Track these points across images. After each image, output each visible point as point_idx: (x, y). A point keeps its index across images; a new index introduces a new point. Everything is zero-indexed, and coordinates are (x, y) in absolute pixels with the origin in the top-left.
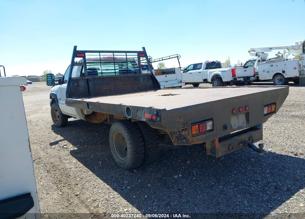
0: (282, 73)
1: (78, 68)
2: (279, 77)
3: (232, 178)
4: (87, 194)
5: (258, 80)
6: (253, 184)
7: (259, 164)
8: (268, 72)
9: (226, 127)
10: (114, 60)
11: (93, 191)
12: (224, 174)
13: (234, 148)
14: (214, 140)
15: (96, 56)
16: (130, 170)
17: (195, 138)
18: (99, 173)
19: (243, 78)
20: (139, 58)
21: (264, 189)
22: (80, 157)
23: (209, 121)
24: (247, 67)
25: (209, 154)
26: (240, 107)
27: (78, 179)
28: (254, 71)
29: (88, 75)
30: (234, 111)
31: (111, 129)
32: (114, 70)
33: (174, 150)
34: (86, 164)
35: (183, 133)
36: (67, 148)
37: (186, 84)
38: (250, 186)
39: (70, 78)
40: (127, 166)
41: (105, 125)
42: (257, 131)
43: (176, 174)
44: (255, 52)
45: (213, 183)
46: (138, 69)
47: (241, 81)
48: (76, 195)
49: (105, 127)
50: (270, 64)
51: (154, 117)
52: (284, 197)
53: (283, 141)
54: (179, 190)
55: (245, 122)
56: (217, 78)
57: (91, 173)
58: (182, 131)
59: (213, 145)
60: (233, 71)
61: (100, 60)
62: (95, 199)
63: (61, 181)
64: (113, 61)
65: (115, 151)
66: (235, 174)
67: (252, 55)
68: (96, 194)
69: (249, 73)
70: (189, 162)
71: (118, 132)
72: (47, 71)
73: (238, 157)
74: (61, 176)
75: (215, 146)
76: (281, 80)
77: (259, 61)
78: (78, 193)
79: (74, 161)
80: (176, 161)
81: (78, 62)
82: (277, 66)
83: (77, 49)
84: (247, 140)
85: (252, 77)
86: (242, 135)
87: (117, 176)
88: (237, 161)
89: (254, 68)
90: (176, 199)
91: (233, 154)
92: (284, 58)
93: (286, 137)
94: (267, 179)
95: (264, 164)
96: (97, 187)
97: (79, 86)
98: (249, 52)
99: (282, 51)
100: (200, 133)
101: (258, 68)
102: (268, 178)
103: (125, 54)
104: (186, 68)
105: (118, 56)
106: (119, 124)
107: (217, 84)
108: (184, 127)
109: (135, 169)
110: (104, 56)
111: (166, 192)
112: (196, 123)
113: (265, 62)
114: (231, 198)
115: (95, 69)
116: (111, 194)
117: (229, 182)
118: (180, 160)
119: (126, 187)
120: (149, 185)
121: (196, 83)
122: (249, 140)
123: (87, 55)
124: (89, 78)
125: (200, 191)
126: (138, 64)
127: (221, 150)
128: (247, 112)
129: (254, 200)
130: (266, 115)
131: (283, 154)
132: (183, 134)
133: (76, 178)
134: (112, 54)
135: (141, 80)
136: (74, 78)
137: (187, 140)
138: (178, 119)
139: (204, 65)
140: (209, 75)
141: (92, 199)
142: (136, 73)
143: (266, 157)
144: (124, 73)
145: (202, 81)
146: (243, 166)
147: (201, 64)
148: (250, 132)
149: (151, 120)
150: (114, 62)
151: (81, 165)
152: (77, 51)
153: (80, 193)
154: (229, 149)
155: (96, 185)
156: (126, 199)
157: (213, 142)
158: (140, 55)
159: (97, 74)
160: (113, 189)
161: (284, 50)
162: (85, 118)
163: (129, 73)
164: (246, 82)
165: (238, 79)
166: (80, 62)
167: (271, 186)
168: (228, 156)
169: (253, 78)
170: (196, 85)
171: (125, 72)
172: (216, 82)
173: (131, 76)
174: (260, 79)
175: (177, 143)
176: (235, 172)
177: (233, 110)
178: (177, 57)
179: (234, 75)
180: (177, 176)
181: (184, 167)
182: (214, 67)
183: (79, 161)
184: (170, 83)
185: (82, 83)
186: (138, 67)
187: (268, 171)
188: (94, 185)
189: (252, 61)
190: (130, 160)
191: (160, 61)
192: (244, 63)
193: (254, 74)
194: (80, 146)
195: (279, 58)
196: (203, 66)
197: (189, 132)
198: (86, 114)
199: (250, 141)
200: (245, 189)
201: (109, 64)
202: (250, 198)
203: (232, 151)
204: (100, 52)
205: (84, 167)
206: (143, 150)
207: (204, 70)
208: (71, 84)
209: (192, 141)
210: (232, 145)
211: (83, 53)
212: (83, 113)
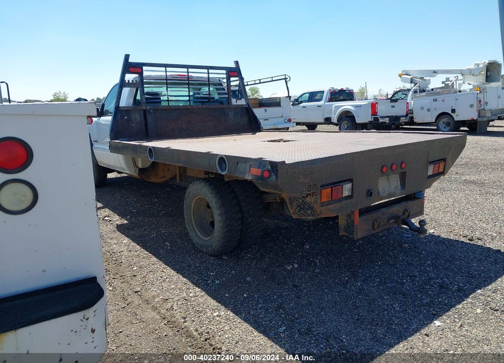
0: (450, 113)
1: (130, 91)
2: (445, 120)
3: (375, 271)
4: (154, 291)
5: (411, 122)
6: (407, 281)
7: (415, 251)
8: (429, 110)
9: (371, 193)
10: (188, 80)
11: (162, 286)
12: (362, 266)
13: (381, 225)
14: (353, 212)
15: (159, 72)
16: (218, 255)
17: (325, 207)
18: (168, 259)
19: (388, 119)
20: (228, 79)
21: (423, 288)
22: (134, 235)
23: (345, 183)
24: (396, 101)
25: (342, 233)
26: (393, 164)
27: (135, 268)
28: (408, 107)
29: (146, 103)
30: (383, 169)
31: (188, 191)
32: (188, 96)
33: (283, 228)
34: (145, 246)
35: (308, 199)
36: (110, 221)
37: (298, 124)
38: (403, 284)
39: (117, 107)
40: (214, 249)
41: (168, 187)
42: (416, 202)
43: (289, 264)
44: (410, 77)
45: (346, 279)
46: (227, 96)
47: (385, 122)
48: (136, 292)
49: (168, 189)
50: (432, 98)
51: (266, 174)
52: (454, 300)
53: (451, 218)
54: (295, 286)
55: (399, 186)
56: (346, 117)
57: (154, 259)
58: (307, 197)
59: (349, 221)
60: (374, 106)
61: (167, 80)
62: (166, 298)
63: (109, 271)
64: (187, 82)
65: (193, 226)
66: (380, 266)
67: (404, 81)
68: (167, 290)
69: (399, 110)
70: (308, 247)
71: (200, 197)
72: (60, 93)
73: (384, 241)
74: (107, 264)
75: (353, 222)
76: (448, 124)
77: (415, 92)
78: (139, 289)
79: (125, 241)
80: (287, 244)
81: (131, 82)
82: (443, 101)
83: (130, 60)
84: (402, 214)
85: (403, 116)
86: (394, 206)
87: (198, 265)
88: (382, 247)
89: (407, 103)
90: (292, 300)
91: (375, 237)
92: (455, 87)
93: (456, 214)
94: (428, 274)
95: (424, 252)
96: (167, 280)
97: (131, 120)
98: (400, 76)
99: (452, 77)
100: (333, 200)
101: (412, 103)
102: (430, 272)
103: (206, 71)
104: (296, 98)
105: (195, 74)
106: (202, 184)
107: (346, 127)
108: (310, 191)
109: (225, 254)
110: (172, 74)
111: (275, 289)
112: (327, 185)
113: (424, 94)
114: (374, 300)
115: (157, 94)
116: (191, 290)
117: (371, 277)
118: (293, 244)
119: (213, 281)
120: (248, 279)
121: (312, 123)
122: (404, 214)
123: (146, 71)
124: (148, 108)
125: (328, 289)
126: (226, 89)
127: (362, 229)
128: (402, 171)
129: (409, 302)
130: (430, 177)
131: (452, 238)
132: (308, 202)
133: (133, 267)
134: (185, 70)
135: (231, 114)
136: (123, 107)
137: (313, 211)
138: (302, 179)
139: (327, 93)
140: (334, 111)
141: (161, 297)
142: (221, 103)
143: (426, 242)
144: (202, 103)
145: (323, 121)
146: (392, 254)
147: (323, 92)
148: (405, 202)
149: (261, 178)
150: (188, 84)
151: (138, 246)
152: (130, 63)
153: (141, 289)
154: (373, 227)
155: (165, 277)
156: (214, 299)
157: (349, 216)
158: (230, 74)
159: (160, 102)
160: (193, 283)
161: (456, 75)
162: (139, 174)
163: (212, 102)
164: (394, 124)
165: (381, 120)
166: (134, 82)
167: (434, 283)
168: (368, 239)
169: (404, 118)
170: (312, 127)
171: (205, 100)
172: (345, 124)
173: (214, 107)
174: (415, 120)
175: (298, 215)
176: (380, 263)
177: (383, 167)
178: (285, 79)
179: (374, 113)
180: (291, 266)
181: (300, 253)
182: (342, 98)
183: (134, 241)
184: (271, 121)
185: (137, 117)
186: (225, 94)
187: (429, 262)
188: (162, 277)
189: (403, 91)
190: (218, 241)
191: (255, 84)
192: (391, 93)
193: (407, 112)
194: (131, 217)
195: (447, 88)
196: (326, 96)
197: (316, 198)
198: (140, 167)
199: (405, 216)
200: (395, 287)
201: (181, 86)
202: (403, 300)
203: (378, 230)
204: (166, 66)
205: (142, 250)
206: (239, 225)
207: (326, 103)
208: (119, 116)
209: (321, 213)
210: (378, 221)
211: (138, 67)
212: (135, 165)
